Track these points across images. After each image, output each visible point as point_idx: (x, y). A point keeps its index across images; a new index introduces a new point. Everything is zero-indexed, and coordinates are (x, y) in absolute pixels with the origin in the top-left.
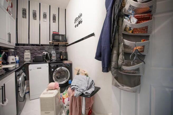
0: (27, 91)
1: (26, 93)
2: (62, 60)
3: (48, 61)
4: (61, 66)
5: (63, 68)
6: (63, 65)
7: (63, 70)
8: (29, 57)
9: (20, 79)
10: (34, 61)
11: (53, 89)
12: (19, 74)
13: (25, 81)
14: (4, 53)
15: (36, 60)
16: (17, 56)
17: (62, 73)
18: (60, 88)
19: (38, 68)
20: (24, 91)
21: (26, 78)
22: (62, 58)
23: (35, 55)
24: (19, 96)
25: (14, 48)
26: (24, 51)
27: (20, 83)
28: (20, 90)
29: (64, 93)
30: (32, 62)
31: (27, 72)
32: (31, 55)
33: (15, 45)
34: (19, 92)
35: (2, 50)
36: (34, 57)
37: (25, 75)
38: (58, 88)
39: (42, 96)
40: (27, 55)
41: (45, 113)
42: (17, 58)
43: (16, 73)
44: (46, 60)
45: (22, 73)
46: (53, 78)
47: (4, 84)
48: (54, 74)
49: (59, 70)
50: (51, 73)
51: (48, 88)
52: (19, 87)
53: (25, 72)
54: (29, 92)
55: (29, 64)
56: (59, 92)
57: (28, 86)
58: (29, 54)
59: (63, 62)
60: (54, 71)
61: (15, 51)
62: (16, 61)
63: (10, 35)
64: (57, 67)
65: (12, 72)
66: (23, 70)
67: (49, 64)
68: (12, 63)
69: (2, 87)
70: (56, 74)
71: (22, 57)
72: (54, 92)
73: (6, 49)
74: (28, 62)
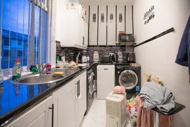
0: (95, 90)
1: (94, 92)
2: (129, 62)
3: (114, 63)
4: (128, 69)
5: (130, 71)
6: (130, 68)
7: (130, 73)
8: (98, 57)
9: (90, 77)
10: (101, 62)
11: (118, 94)
12: (90, 73)
13: (94, 80)
14: (79, 53)
15: (103, 61)
16: (88, 57)
17: (128, 76)
18: (126, 93)
19: (105, 69)
20: (92, 89)
21: (95, 78)
22: (128, 60)
23: (102, 56)
24: (89, 94)
25: (86, 49)
26: (94, 52)
27: (90, 81)
28: (90, 88)
29: (130, 100)
30: (100, 63)
31: (95, 71)
32: (99, 56)
33: (87, 47)
34: (89, 89)
35: (78, 52)
36: (101, 58)
37: (94, 75)
38: (124, 93)
39: (108, 98)
40: (96, 56)
41: (110, 117)
42: (88, 58)
43: (87, 72)
44: (113, 62)
45: (92, 72)
46: (119, 81)
47: (79, 80)
48: (120, 77)
49: (125, 73)
50: (117, 76)
51: (114, 91)
52: (89, 85)
53: (93, 71)
54: (96, 91)
55: (97, 64)
56: (125, 98)
57: (96, 85)
58: (98, 54)
59: (130, 65)
60: (120, 74)
61: (87, 52)
62: (87, 61)
63: (84, 38)
64: (124, 69)
65: (84, 70)
66: (92, 69)
67: (116, 65)
68: (85, 62)
69: (78, 82)
70: (122, 77)
71: (92, 57)
72: (119, 97)
73: (81, 50)
74: (97, 63)
